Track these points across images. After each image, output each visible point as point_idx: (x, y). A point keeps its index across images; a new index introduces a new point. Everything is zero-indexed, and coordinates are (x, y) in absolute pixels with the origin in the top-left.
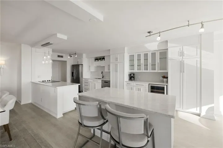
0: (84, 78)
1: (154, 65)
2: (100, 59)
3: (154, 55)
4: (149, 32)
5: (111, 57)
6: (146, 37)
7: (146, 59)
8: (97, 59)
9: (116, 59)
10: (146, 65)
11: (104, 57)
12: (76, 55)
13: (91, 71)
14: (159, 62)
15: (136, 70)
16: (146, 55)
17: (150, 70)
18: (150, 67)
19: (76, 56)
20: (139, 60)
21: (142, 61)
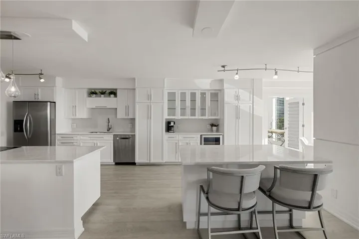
0: (58, 134)
1: (203, 109)
2: (103, 93)
3: (203, 95)
4: (223, 67)
5: (137, 91)
6: (218, 71)
7: (193, 100)
8: (92, 93)
9: (149, 97)
10: (193, 109)
11: (116, 90)
12: (40, 78)
13: (78, 116)
14: (209, 105)
15: (178, 116)
16: (193, 95)
17: (198, 116)
18: (198, 111)
19: (42, 80)
20: (183, 100)
21: (188, 103)
